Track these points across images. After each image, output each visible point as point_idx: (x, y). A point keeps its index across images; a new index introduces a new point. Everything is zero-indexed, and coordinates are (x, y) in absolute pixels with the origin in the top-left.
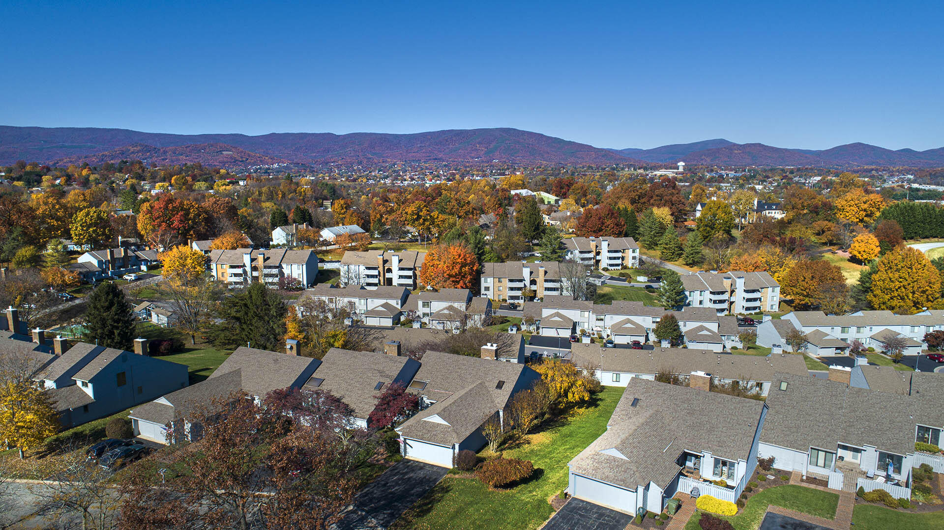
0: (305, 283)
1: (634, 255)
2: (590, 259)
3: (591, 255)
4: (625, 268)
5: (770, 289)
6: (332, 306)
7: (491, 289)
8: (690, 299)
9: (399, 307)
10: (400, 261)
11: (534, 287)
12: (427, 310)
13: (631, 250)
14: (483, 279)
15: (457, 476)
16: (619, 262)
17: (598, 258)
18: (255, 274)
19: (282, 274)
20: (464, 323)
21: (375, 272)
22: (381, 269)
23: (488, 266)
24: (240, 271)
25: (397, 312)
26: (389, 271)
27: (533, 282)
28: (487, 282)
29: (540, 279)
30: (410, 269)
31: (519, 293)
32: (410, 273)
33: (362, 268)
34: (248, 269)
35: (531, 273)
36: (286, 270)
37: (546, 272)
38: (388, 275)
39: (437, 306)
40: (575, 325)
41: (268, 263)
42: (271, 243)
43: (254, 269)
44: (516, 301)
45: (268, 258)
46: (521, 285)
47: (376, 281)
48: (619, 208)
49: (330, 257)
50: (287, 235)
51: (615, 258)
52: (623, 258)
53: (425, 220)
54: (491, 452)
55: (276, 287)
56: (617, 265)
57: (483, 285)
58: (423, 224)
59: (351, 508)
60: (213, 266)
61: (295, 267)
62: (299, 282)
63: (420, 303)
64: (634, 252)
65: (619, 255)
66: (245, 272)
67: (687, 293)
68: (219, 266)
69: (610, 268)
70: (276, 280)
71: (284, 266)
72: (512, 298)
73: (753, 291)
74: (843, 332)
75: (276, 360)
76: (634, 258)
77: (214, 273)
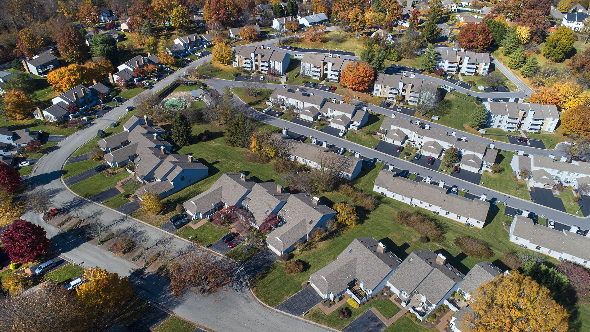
0: (281, 72)
1: (485, 67)
2: (454, 67)
3: (455, 65)
4: (476, 74)
5: (552, 119)
7: (380, 91)
8: (493, 119)
9: (319, 109)
10: (333, 65)
11: (404, 94)
12: (332, 114)
13: (484, 64)
14: (375, 85)
15: (281, 262)
16: (474, 71)
17: (460, 66)
18: (257, 63)
19: (269, 65)
20: (348, 127)
21: (319, 70)
22: (322, 68)
23: (381, 76)
24: (249, 62)
25: (317, 113)
26: (326, 69)
27: (404, 91)
28: (377, 86)
29: (408, 90)
30: (337, 71)
31: (394, 96)
32: (337, 73)
33: (312, 66)
34: (253, 61)
35: (404, 85)
36: (272, 63)
37: (413, 86)
38: (325, 72)
39: (337, 113)
40: (407, 137)
41: (263, 59)
42: (272, 26)
43: (256, 61)
44: (392, 100)
45: (264, 56)
46: (397, 92)
47: (318, 74)
48: (495, 22)
49: (300, 46)
50: (281, 24)
51: (471, 68)
52: (477, 68)
53: (361, 22)
55: (266, 73)
56: (472, 73)
57: (375, 88)
58: (359, 25)
59: (242, 269)
60: (236, 56)
61: (276, 62)
62: (278, 71)
63: (329, 110)
64: (486, 65)
65: (475, 66)
66: (252, 62)
67: (492, 116)
68: (239, 57)
69: (466, 74)
70: (267, 69)
71: (271, 61)
72: (389, 98)
74: (558, 173)
75: (235, 186)
76: (485, 69)
77: (237, 60)
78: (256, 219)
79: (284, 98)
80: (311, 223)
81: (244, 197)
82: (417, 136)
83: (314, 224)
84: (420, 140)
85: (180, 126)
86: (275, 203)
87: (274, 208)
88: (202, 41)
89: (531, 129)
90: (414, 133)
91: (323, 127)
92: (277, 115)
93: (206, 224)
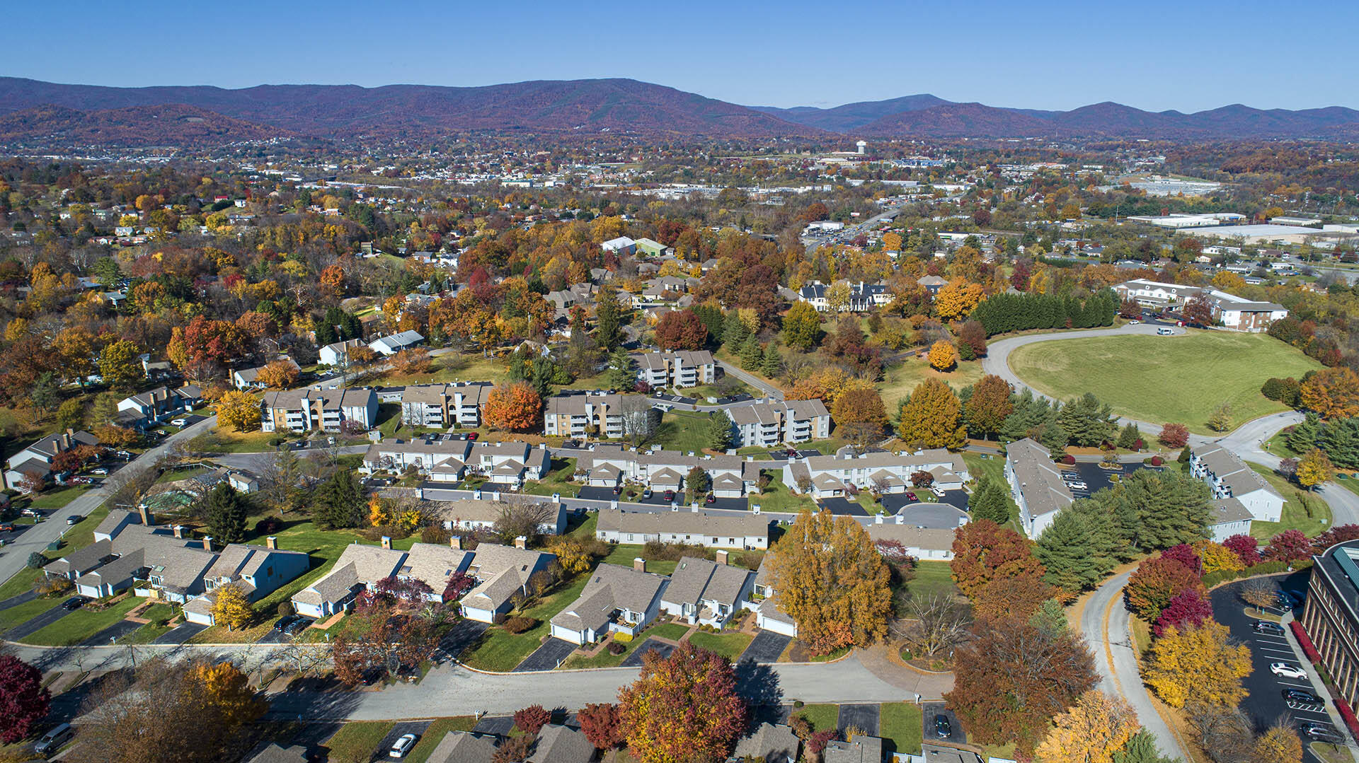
0: (367, 425)
1: (709, 370)
2: (663, 377)
3: (664, 374)
4: (699, 384)
5: (820, 418)
6: (400, 461)
7: (555, 425)
8: (742, 432)
9: (463, 461)
10: (463, 397)
11: (596, 422)
12: (489, 464)
13: (706, 366)
14: (546, 416)
15: (493, 628)
16: (693, 379)
17: (672, 375)
18: (314, 417)
19: (342, 417)
20: (522, 476)
21: (438, 410)
22: (444, 407)
23: (552, 401)
24: (299, 416)
25: (461, 467)
26: (453, 407)
27: (596, 417)
28: (550, 418)
29: (602, 415)
30: (473, 407)
31: (581, 429)
32: (474, 410)
33: (424, 406)
34: (307, 413)
35: (594, 408)
36: (347, 412)
37: (608, 407)
38: (451, 412)
39: (498, 460)
40: (622, 473)
41: (328, 407)
42: (319, 362)
43: (314, 412)
44: (580, 437)
45: (327, 401)
46: (584, 421)
47: (439, 419)
48: (704, 308)
49: (387, 383)
50: (338, 354)
51: (689, 375)
52: (697, 374)
53: (490, 333)
54: (516, 612)
55: (337, 430)
56: (692, 382)
57: (547, 422)
58: (489, 337)
59: (438, 649)
60: (270, 410)
61: (355, 409)
62: (361, 424)
63: (482, 457)
64: (709, 367)
65: (693, 372)
66: (304, 416)
67: (739, 427)
68: (276, 411)
69: (684, 385)
70: (338, 423)
71: (344, 408)
72: (576, 433)
73: (802, 422)
74: (846, 473)
75: (378, 555)
76: (709, 374)
77: (271, 417)
78: (432, 587)
79: (393, 455)
80: (524, 569)
81: (400, 566)
82: (638, 466)
83: (529, 570)
84: (644, 472)
85: (228, 505)
86: (458, 558)
87: (458, 563)
88: (181, 401)
89: (798, 438)
90: (632, 464)
91: (479, 485)
92: (388, 482)
93: (344, 619)
